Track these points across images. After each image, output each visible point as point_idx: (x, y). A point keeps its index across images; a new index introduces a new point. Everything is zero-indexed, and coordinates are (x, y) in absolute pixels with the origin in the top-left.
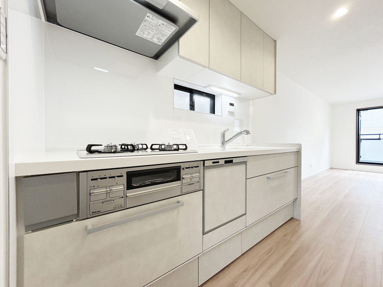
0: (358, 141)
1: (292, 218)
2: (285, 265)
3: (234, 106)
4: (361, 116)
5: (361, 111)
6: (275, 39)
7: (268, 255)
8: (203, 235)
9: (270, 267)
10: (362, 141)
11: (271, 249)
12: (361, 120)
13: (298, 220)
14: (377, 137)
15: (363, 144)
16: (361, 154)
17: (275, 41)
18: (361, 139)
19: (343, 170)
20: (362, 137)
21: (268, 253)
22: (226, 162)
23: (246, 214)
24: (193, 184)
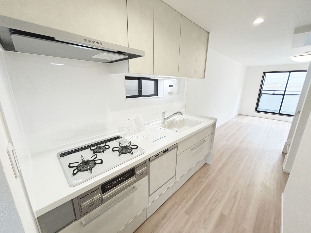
0: (260, 94)
1: (206, 163)
2: (195, 199)
3: (172, 87)
4: (265, 77)
5: (267, 74)
6: (208, 31)
7: (187, 193)
8: (149, 196)
9: (187, 202)
10: (262, 95)
11: (189, 189)
12: (265, 79)
13: (209, 165)
14: (272, 92)
15: (263, 97)
16: (260, 104)
17: (208, 33)
18: (262, 94)
19: (246, 116)
20: (263, 92)
21: (187, 192)
22: (164, 152)
23: (175, 175)
24: (143, 174)
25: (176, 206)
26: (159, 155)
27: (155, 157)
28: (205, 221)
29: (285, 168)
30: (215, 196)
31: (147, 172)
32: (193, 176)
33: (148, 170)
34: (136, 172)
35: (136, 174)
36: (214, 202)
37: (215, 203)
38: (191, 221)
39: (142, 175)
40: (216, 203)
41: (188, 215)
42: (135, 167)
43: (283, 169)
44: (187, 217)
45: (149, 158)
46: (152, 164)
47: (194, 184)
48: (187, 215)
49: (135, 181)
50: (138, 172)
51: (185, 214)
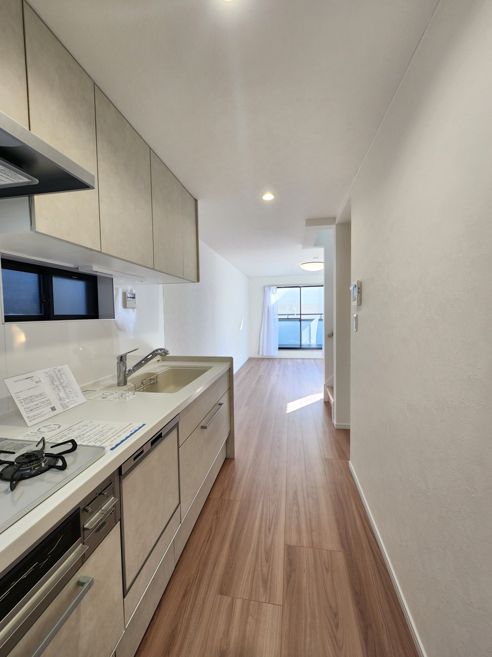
3: (134, 298)
7: (209, 543)
11: (211, 529)
13: (232, 459)
17: (196, 200)
21: (208, 539)
22: (153, 443)
23: (180, 503)
24: (104, 523)
25: (193, 591)
26: (142, 452)
27: (135, 459)
28: (265, 582)
29: (337, 422)
30: (264, 518)
31: (116, 516)
32: (210, 497)
33: (118, 507)
34: (85, 521)
35: (85, 529)
36: (267, 532)
37: (269, 530)
38: (238, 604)
39: (102, 530)
40: (272, 531)
41: (226, 595)
42: (82, 508)
43: (335, 426)
44: (227, 600)
45: (120, 468)
46: (127, 483)
47: (217, 512)
48: (226, 597)
49: (83, 559)
50: (90, 522)
51: (219, 596)
